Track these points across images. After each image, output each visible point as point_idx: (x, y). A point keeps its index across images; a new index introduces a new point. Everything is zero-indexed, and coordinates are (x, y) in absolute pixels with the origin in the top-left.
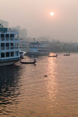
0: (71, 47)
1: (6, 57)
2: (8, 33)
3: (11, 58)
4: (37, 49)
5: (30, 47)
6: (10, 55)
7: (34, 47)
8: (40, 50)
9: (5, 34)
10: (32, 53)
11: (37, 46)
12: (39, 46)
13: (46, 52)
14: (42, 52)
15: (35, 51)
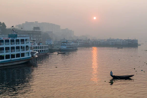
0: (98, 43)
1: (16, 57)
2: (18, 38)
3: (22, 58)
4: (66, 46)
5: (61, 45)
6: (21, 56)
7: (64, 45)
8: (68, 47)
9: (15, 39)
10: (62, 49)
11: (66, 44)
12: (68, 44)
13: (74, 48)
14: (70, 49)
15: (65, 47)
